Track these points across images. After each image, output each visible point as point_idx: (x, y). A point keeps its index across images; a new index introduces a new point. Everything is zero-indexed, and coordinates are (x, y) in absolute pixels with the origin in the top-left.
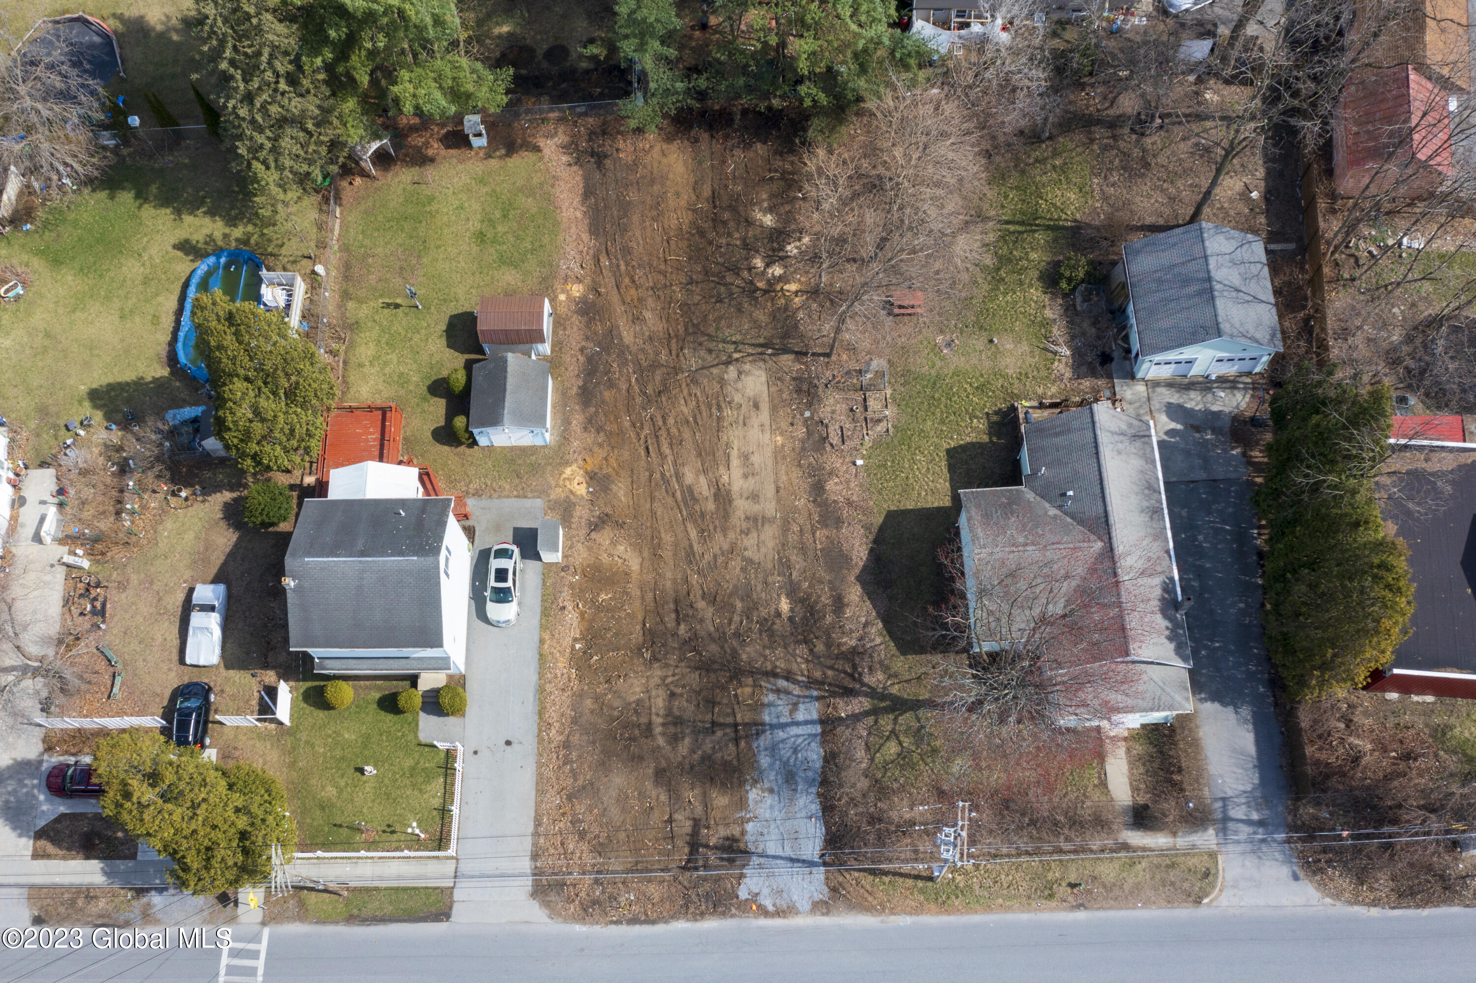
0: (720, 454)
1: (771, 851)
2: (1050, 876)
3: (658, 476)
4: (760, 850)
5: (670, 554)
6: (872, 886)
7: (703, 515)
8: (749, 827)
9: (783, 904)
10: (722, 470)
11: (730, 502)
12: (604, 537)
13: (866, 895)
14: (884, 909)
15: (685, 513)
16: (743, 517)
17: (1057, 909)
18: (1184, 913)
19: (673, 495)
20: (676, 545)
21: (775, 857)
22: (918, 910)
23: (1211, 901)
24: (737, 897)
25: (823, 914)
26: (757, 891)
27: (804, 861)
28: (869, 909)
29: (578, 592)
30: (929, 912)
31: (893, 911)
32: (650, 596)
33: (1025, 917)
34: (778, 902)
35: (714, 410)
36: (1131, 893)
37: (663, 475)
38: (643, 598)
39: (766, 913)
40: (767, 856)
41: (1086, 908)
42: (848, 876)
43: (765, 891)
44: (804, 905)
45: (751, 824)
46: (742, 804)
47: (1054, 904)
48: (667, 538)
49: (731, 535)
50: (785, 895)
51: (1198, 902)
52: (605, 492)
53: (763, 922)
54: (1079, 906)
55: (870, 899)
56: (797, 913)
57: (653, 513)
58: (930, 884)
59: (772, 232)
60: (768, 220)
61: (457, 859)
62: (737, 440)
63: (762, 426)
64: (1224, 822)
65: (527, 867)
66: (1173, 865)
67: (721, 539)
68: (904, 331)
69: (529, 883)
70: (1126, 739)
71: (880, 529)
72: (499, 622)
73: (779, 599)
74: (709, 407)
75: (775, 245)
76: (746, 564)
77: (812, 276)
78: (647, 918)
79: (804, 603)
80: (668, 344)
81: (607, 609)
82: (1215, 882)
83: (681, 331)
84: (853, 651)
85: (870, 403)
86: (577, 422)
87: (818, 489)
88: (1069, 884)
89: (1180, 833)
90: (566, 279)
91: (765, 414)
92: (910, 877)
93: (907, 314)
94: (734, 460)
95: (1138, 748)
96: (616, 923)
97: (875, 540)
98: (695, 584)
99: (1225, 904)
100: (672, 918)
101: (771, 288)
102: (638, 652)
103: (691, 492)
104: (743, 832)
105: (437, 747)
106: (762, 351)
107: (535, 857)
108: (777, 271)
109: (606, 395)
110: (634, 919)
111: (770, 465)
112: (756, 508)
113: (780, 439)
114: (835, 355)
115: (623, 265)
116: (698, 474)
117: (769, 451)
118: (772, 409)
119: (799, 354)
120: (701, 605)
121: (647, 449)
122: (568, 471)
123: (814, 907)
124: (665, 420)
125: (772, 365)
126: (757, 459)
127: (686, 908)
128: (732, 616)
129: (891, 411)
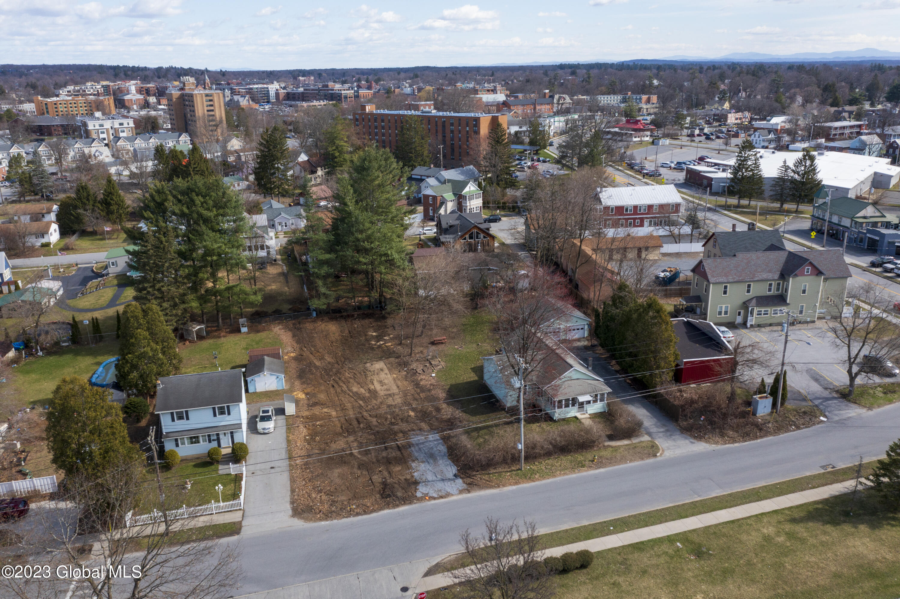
0: (368, 382)
1: (430, 479)
2: (579, 460)
3: (340, 391)
4: (424, 480)
5: (351, 408)
6: (490, 479)
7: (364, 397)
8: (416, 474)
10: (370, 386)
11: (377, 392)
12: (317, 408)
13: (487, 482)
14: (499, 486)
15: (355, 398)
16: (384, 395)
17: (588, 470)
18: (651, 460)
19: (349, 394)
20: (353, 406)
21: (433, 481)
22: (516, 483)
23: (661, 454)
25: (467, 493)
26: (427, 493)
27: (449, 479)
28: (491, 487)
29: (305, 423)
30: (523, 482)
31: (504, 486)
32: (343, 419)
33: (574, 476)
34: (440, 494)
35: (362, 373)
36: (622, 459)
37: (342, 390)
38: (339, 421)
39: (434, 498)
41: (603, 468)
42: (475, 478)
43: (431, 492)
44: (455, 492)
46: (409, 468)
47: (585, 468)
48: (349, 405)
49: (380, 400)
50: (443, 491)
51: (655, 456)
52: (315, 396)
53: (433, 502)
54: (599, 468)
55: (490, 483)
56: (452, 495)
57: (339, 400)
58: (519, 471)
59: (376, 336)
60: (374, 334)
61: (244, 510)
62: (375, 378)
63: (386, 374)
64: (649, 434)
65: (288, 507)
66: (635, 447)
67: (375, 402)
68: (441, 347)
69: (290, 512)
70: (590, 418)
71: (449, 389)
72: (264, 429)
73: (408, 412)
74: (360, 373)
75: (378, 338)
76: (389, 406)
77: (397, 342)
78: (365, 513)
79: (421, 411)
80: (337, 363)
81: (321, 426)
82: (659, 449)
83: (343, 360)
84: (449, 419)
85: (433, 363)
86: (297, 383)
87: (417, 385)
88: (590, 461)
89: (632, 439)
90: (287, 353)
91: (386, 371)
92: (508, 472)
93: (440, 343)
94: (375, 383)
95: (597, 420)
96: (347, 517)
97: (448, 391)
98: (365, 414)
99: (668, 454)
100: (380, 510)
101: (380, 346)
102: (340, 434)
103: (356, 393)
104: (413, 476)
105: (230, 474)
106: (380, 359)
107: (292, 503)
108: (382, 343)
109: (311, 376)
110: (358, 514)
111: (393, 382)
112: (389, 392)
113: (395, 376)
114: (413, 355)
115: (313, 349)
116: (359, 388)
117: (391, 379)
118: (389, 370)
119: (397, 357)
120: (369, 418)
121: (333, 386)
122: (295, 393)
123: (461, 492)
124: (340, 379)
125: (386, 361)
126: (386, 381)
127: (388, 506)
128: (386, 419)
129: (442, 363)
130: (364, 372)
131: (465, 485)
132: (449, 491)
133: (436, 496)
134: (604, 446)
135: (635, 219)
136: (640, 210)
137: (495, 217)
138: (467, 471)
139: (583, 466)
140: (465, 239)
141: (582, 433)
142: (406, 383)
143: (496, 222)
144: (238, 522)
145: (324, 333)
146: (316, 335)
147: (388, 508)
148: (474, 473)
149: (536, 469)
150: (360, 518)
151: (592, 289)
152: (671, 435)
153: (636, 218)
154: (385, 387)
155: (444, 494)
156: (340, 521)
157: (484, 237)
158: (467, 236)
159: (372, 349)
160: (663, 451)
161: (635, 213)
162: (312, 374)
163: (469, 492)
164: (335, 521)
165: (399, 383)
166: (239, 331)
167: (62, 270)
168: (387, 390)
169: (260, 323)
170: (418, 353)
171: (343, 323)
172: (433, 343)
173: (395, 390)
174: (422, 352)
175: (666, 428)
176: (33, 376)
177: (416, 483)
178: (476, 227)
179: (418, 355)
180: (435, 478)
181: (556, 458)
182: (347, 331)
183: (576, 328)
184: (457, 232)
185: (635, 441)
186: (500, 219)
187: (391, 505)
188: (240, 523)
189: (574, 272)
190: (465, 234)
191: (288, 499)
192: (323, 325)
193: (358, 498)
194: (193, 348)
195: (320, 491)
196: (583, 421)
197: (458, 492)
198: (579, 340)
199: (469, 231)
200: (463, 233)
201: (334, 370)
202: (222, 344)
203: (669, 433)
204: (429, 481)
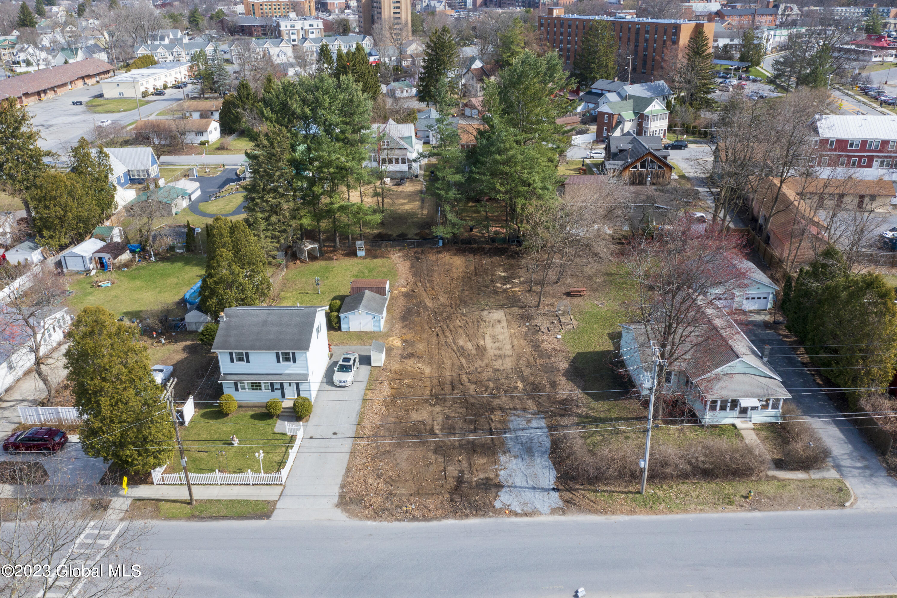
0: (479, 335)
1: (518, 484)
2: (726, 492)
3: (443, 343)
5: (449, 367)
6: (596, 499)
8: (502, 473)
9: (529, 509)
10: (480, 340)
11: (485, 350)
12: (410, 361)
13: (592, 504)
14: (606, 512)
15: (458, 354)
16: (493, 355)
17: (737, 511)
18: (835, 512)
19: (452, 348)
20: (453, 364)
22: (631, 512)
23: (852, 504)
24: (494, 507)
25: (560, 515)
26: (509, 503)
27: (543, 489)
29: (391, 379)
30: (641, 513)
32: (436, 381)
33: (715, 515)
34: (525, 509)
35: (476, 323)
36: (790, 501)
37: (446, 342)
38: (431, 382)
39: (516, 514)
41: (759, 510)
42: (576, 494)
43: (515, 504)
44: (545, 510)
46: (496, 462)
47: (734, 507)
48: (448, 362)
50: (530, 505)
51: (842, 505)
52: (412, 346)
53: (514, 519)
54: (754, 509)
56: (541, 514)
57: (440, 354)
58: (638, 495)
59: (505, 277)
60: (503, 274)
61: (284, 487)
62: (489, 331)
63: (503, 327)
64: (838, 468)
65: (336, 491)
66: (814, 486)
67: (480, 362)
68: (577, 301)
69: (336, 500)
70: (754, 429)
71: (575, 358)
72: (340, 382)
73: (516, 382)
74: (473, 322)
75: (506, 280)
76: (495, 371)
77: (527, 287)
78: (424, 518)
79: (532, 384)
80: (451, 306)
81: (409, 386)
82: (849, 496)
83: (458, 302)
84: (565, 400)
85: (563, 320)
86: (398, 326)
87: (536, 347)
88: (742, 496)
89: (811, 472)
90: (398, 287)
91: (504, 324)
92: (622, 493)
93: (578, 294)
94: (487, 337)
95: (764, 434)
96: (400, 520)
97: (572, 362)
98: (464, 377)
99: (863, 507)
100: (443, 518)
101: (505, 291)
102: (427, 401)
103: (462, 348)
104: (497, 476)
105: (285, 434)
106: (501, 307)
107: (343, 486)
108: (508, 286)
109: (416, 319)
110: (415, 519)
111: (508, 339)
112: (500, 352)
113: (513, 331)
114: (541, 307)
115: (428, 285)
116: (466, 342)
117: (507, 335)
118: (508, 322)
119: (521, 307)
120: (468, 384)
121: (438, 335)
122: (391, 339)
123: (553, 511)
124: (448, 326)
125: (507, 310)
126: (500, 337)
127: (455, 512)
128: (487, 388)
129: (574, 322)
130: (478, 322)
131: (561, 502)
132: (538, 506)
133: (519, 511)
134: (767, 476)
135: (860, 157)
136: (870, 146)
137: (680, 144)
138: (568, 482)
139: (730, 503)
140: (635, 167)
141: (737, 455)
142: (523, 342)
143: (681, 149)
144: (273, 501)
145: (446, 267)
146: (436, 268)
147: (454, 517)
148: (577, 486)
149: (662, 496)
150: (416, 524)
151: (787, 245)
152: (872, 475)
153: (863, 156)
154: (497, 344)
155: (530, 511)
156: (390, 524)
157: (660, 167)
158: (639, 164)
159: (496, 292)
160: (856, 499)
161: (863, 149)
162: (419, 316)
163: (564, 513)
164: (384, 523)
165: (515, 342)
166: (355, 254)
167: (208, 170)
168: (499, 349)
169: (380, 246)
170: (548, 305)
171: (471, 257)
172: (569, 294)
173: (508, 350)
174: (552, 305)
175: (866, 463)
176: (138, 283)
177: (499, 486)
178: (650, 153)
179: (546, 308)
180: (524, 484)
181: (694, 484)
182: (472, 268)
183: (756, 297)
184: (627, 159)
185: (815, 475)
186: (686, 146)
187: (459, 513)
188: (275, 503)
189: (766, 220)
190: (637, 161)
191: (339, 480)
192: (448, 257)
193: (422, 495)
194: (302, 268)
195: (379, 477)
196: (743, 432)
197: (548, 511)
198: (758, 312)
199: (642, 158)
200: (633, 160)
201: (445, 314)
202: (332, 268)
203: (868, 472)
204: (516, 487)
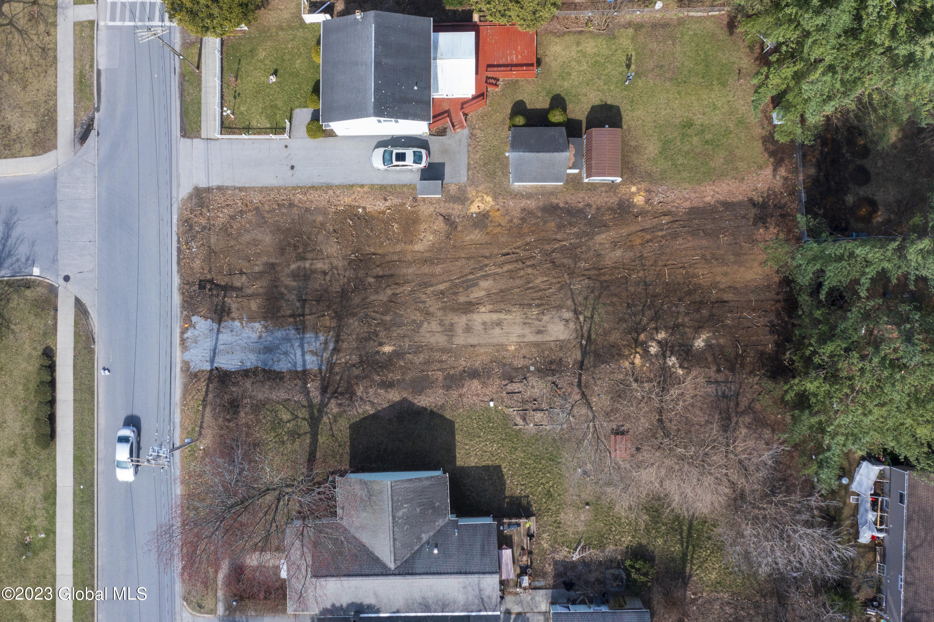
0: (503, 306)
1: (221, 336)
3: (486, 262)
4: (221, 329)
5: (426, 271)
6: (197, 399)
7: (456, 294)
9: (188, 343)
10: (489, 307)
12: (440, 225)
13: (192, 395)
14: (185, 405)
15: (457, 281)
16: (453, 321)
19: (471, 273)
20: (433, 275)
21: (217, 339)
22: (183, 425)
24: (193, 315)
25: (181, 368)
26: (197, 327)
27: (214, 357)
28: (184, 397)
29: (399, 209)
30: (182, 433)
31: (182, 411)
32: (396, 258)
35: (537, 302)
38: (394, 253)
39: (183, 333)
40: (218, 334)
42: (203, 384)
43: (196, 333)
44: (187, 356)
45: (239, 324)
46: (252, 319)
49: (439, 313)
51: (184, 599)
52: (474, 225)
55: (190, 397)
56: (182, 352)
57: (457, 259)
59: (685, 345)
62: (513, 318)
63: (524, 336)
69: (203, 185)
74: (540, 298)
75: (676, 347)
78: (181, 259)
79: (389, 362)
80: (594, 268)
83: (604, 278)
86: (527, 204)
94: (497, 316)
100: (181, 274)
101: (638, 344)
104: (233, 319)
106: (584, 337)
107: (220, 188)
108: (654, 349)
109: (553, 224)
110: (180, 252)
111: (495, 341)
113: (513, 348)
115: (661, 233)
116: (487, 290)
117: (503, 340)
118: (537, 345)
119: (580, 363)
121: (507, 254)
122: (490, 199)
123: (186, 363)
124: (532, 266)
125: (573, 344)
126: (497, 332)
127: (186, 283)
129: (532, 428)
130: (538, 306)
142: (486, 359)
145: (730, 257)
147: (180, 284)
150: (175, 253)
154: (479, 327)
156: (174, 232)
162: (561, 227)
173: (460, 340)
177: (219, 321)
187: (186, 287)
188: (199, 136)
193: (209, 256)
201: (568, 261)
202: (727, 82)
